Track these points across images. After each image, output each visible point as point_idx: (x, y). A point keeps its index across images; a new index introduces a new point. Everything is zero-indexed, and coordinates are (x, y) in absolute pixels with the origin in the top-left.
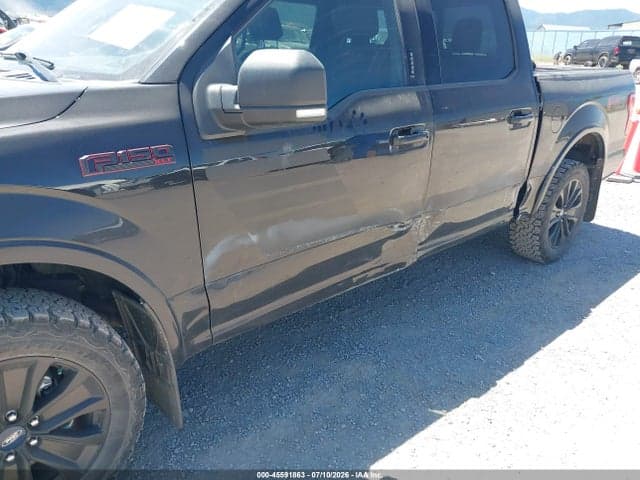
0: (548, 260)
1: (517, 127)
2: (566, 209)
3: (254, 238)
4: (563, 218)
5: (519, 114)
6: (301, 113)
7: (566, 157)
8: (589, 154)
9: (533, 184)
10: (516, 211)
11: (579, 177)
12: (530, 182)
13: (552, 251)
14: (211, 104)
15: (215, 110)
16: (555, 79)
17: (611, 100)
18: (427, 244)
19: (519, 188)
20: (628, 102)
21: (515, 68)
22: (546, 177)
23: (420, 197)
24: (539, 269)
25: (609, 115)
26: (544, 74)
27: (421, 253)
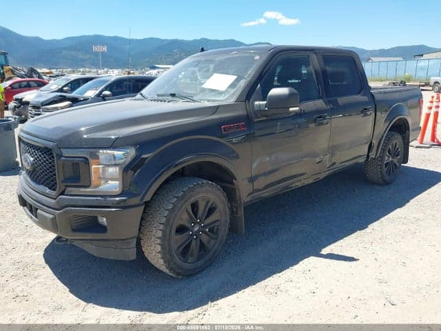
0: (386, 183)
1: (366, 115)
2: (393, 157)
3: (268, 159)
4: (392, 162)
5: (366, 109)
6: (291, 109)
7: (389, 130)
8: (401, 129)
9: (375, 142)
10: (368, 156)
11: (397, 140)
12: (374, 141)
13: (387, 178)
14: (256, 109)
15: (258, 111)
16: (380, 93)
17: (409, 102)
18: (331, 168)
19: (368, 144)
20: (419, 103)
21: (362, 89)
22: (381, 140)
23: (327, 146)
24: (380, 188)
25: (411, 110)
26: (376, 91)
27: (328, 172)
